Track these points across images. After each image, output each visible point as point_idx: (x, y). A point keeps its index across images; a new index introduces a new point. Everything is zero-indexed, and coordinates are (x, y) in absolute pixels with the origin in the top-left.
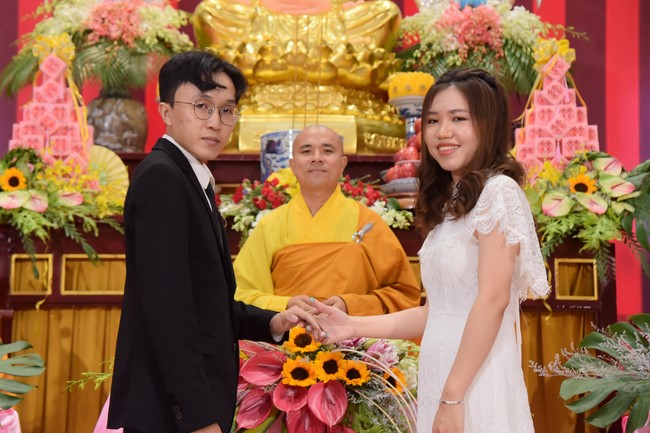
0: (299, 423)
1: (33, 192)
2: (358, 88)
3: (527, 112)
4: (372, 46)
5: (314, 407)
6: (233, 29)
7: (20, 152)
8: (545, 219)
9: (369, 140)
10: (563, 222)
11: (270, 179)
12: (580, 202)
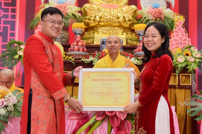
2: (126, 28)
3: (172, 35)
4: (130, 17)
6: (93, 12)
8: (178, 63)
9: (129, 42)
10: (183, 64)
11: (103, 51)
12: (188, 58)
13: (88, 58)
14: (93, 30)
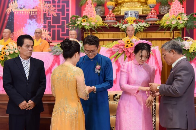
0: (127, 53)
1: (87, 22)
2: (143, 3)
3: (172, 6)
5: (129, 50)
7: (85, 16)
8: (172, 24)
9: (144, 12)
10: (175, 25)
11: (125, 19)
12: (178, 21)
13: (116, 24)
14: (121, 5)
